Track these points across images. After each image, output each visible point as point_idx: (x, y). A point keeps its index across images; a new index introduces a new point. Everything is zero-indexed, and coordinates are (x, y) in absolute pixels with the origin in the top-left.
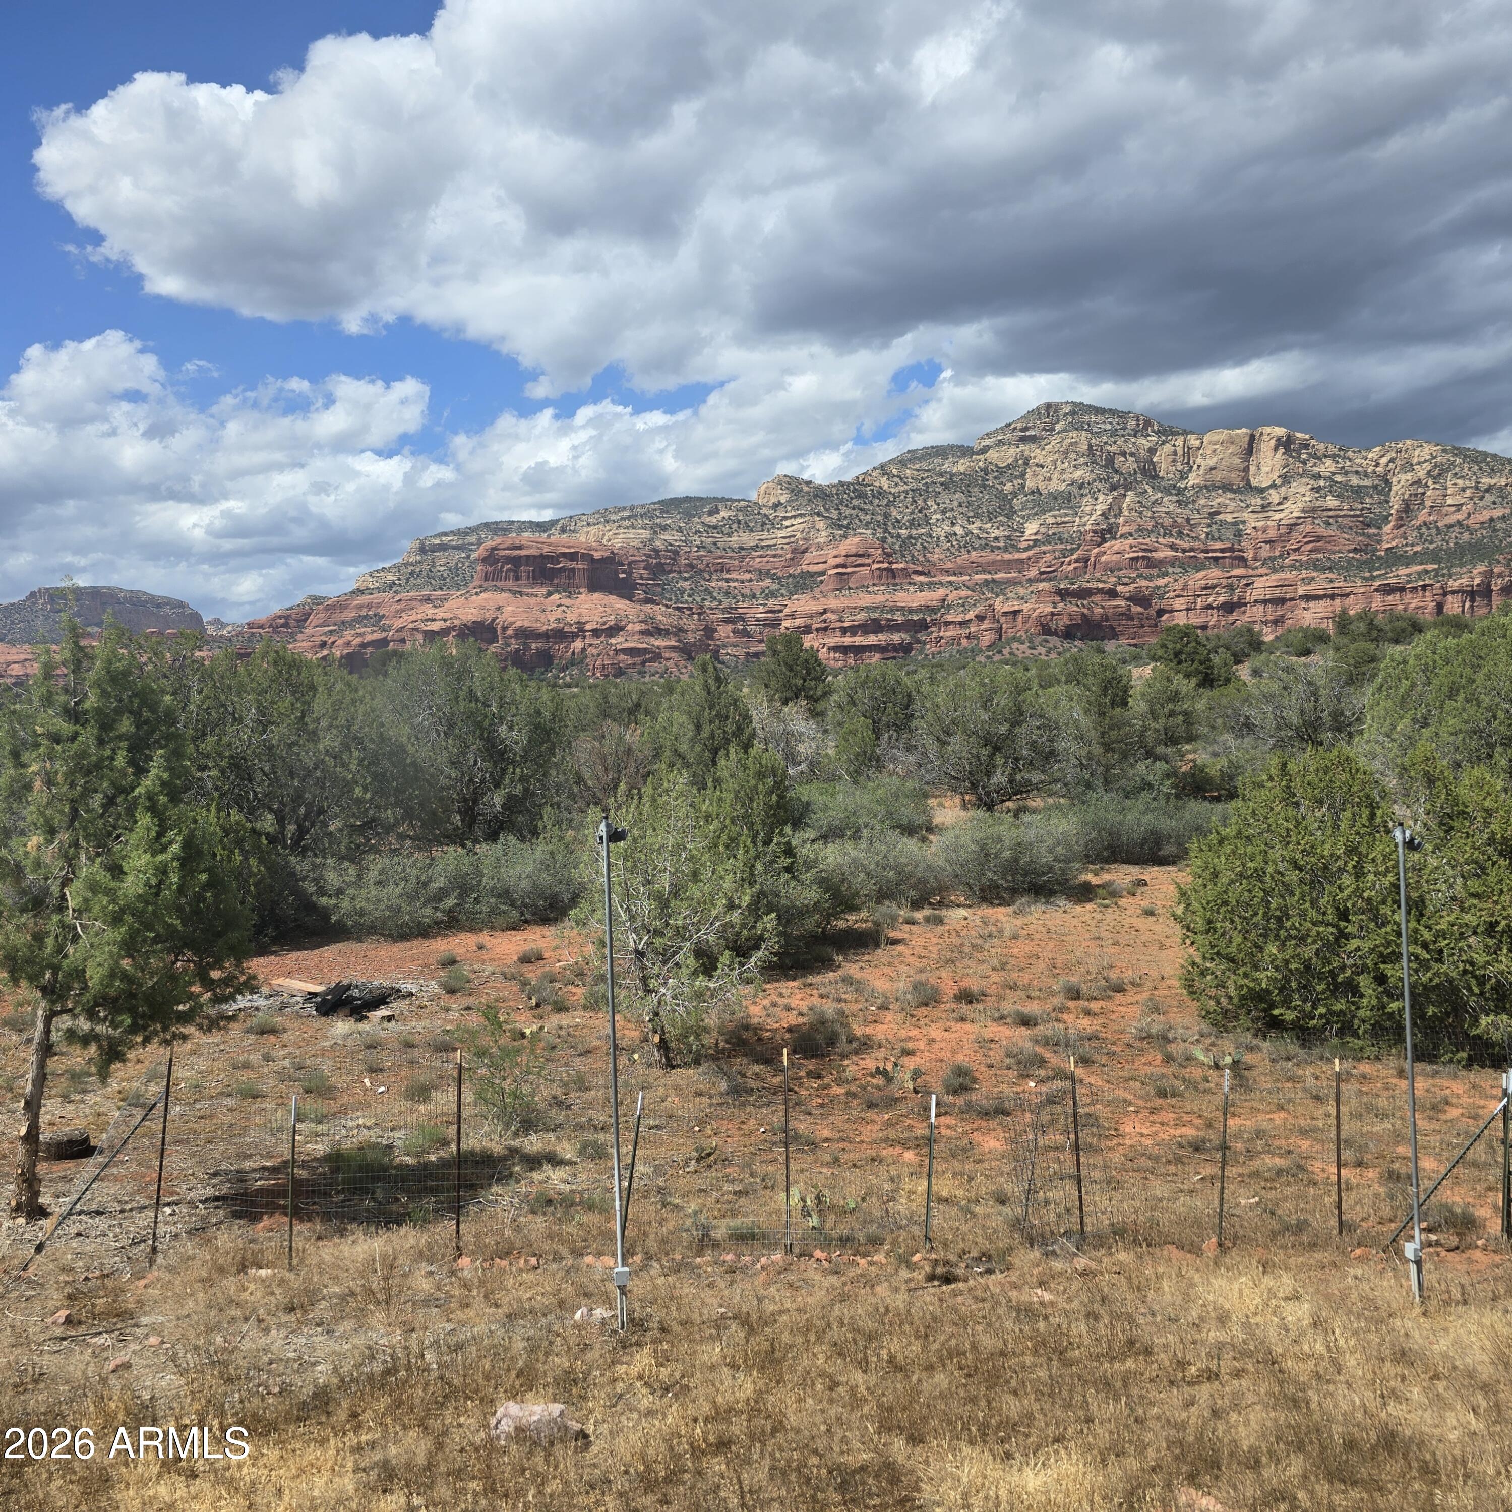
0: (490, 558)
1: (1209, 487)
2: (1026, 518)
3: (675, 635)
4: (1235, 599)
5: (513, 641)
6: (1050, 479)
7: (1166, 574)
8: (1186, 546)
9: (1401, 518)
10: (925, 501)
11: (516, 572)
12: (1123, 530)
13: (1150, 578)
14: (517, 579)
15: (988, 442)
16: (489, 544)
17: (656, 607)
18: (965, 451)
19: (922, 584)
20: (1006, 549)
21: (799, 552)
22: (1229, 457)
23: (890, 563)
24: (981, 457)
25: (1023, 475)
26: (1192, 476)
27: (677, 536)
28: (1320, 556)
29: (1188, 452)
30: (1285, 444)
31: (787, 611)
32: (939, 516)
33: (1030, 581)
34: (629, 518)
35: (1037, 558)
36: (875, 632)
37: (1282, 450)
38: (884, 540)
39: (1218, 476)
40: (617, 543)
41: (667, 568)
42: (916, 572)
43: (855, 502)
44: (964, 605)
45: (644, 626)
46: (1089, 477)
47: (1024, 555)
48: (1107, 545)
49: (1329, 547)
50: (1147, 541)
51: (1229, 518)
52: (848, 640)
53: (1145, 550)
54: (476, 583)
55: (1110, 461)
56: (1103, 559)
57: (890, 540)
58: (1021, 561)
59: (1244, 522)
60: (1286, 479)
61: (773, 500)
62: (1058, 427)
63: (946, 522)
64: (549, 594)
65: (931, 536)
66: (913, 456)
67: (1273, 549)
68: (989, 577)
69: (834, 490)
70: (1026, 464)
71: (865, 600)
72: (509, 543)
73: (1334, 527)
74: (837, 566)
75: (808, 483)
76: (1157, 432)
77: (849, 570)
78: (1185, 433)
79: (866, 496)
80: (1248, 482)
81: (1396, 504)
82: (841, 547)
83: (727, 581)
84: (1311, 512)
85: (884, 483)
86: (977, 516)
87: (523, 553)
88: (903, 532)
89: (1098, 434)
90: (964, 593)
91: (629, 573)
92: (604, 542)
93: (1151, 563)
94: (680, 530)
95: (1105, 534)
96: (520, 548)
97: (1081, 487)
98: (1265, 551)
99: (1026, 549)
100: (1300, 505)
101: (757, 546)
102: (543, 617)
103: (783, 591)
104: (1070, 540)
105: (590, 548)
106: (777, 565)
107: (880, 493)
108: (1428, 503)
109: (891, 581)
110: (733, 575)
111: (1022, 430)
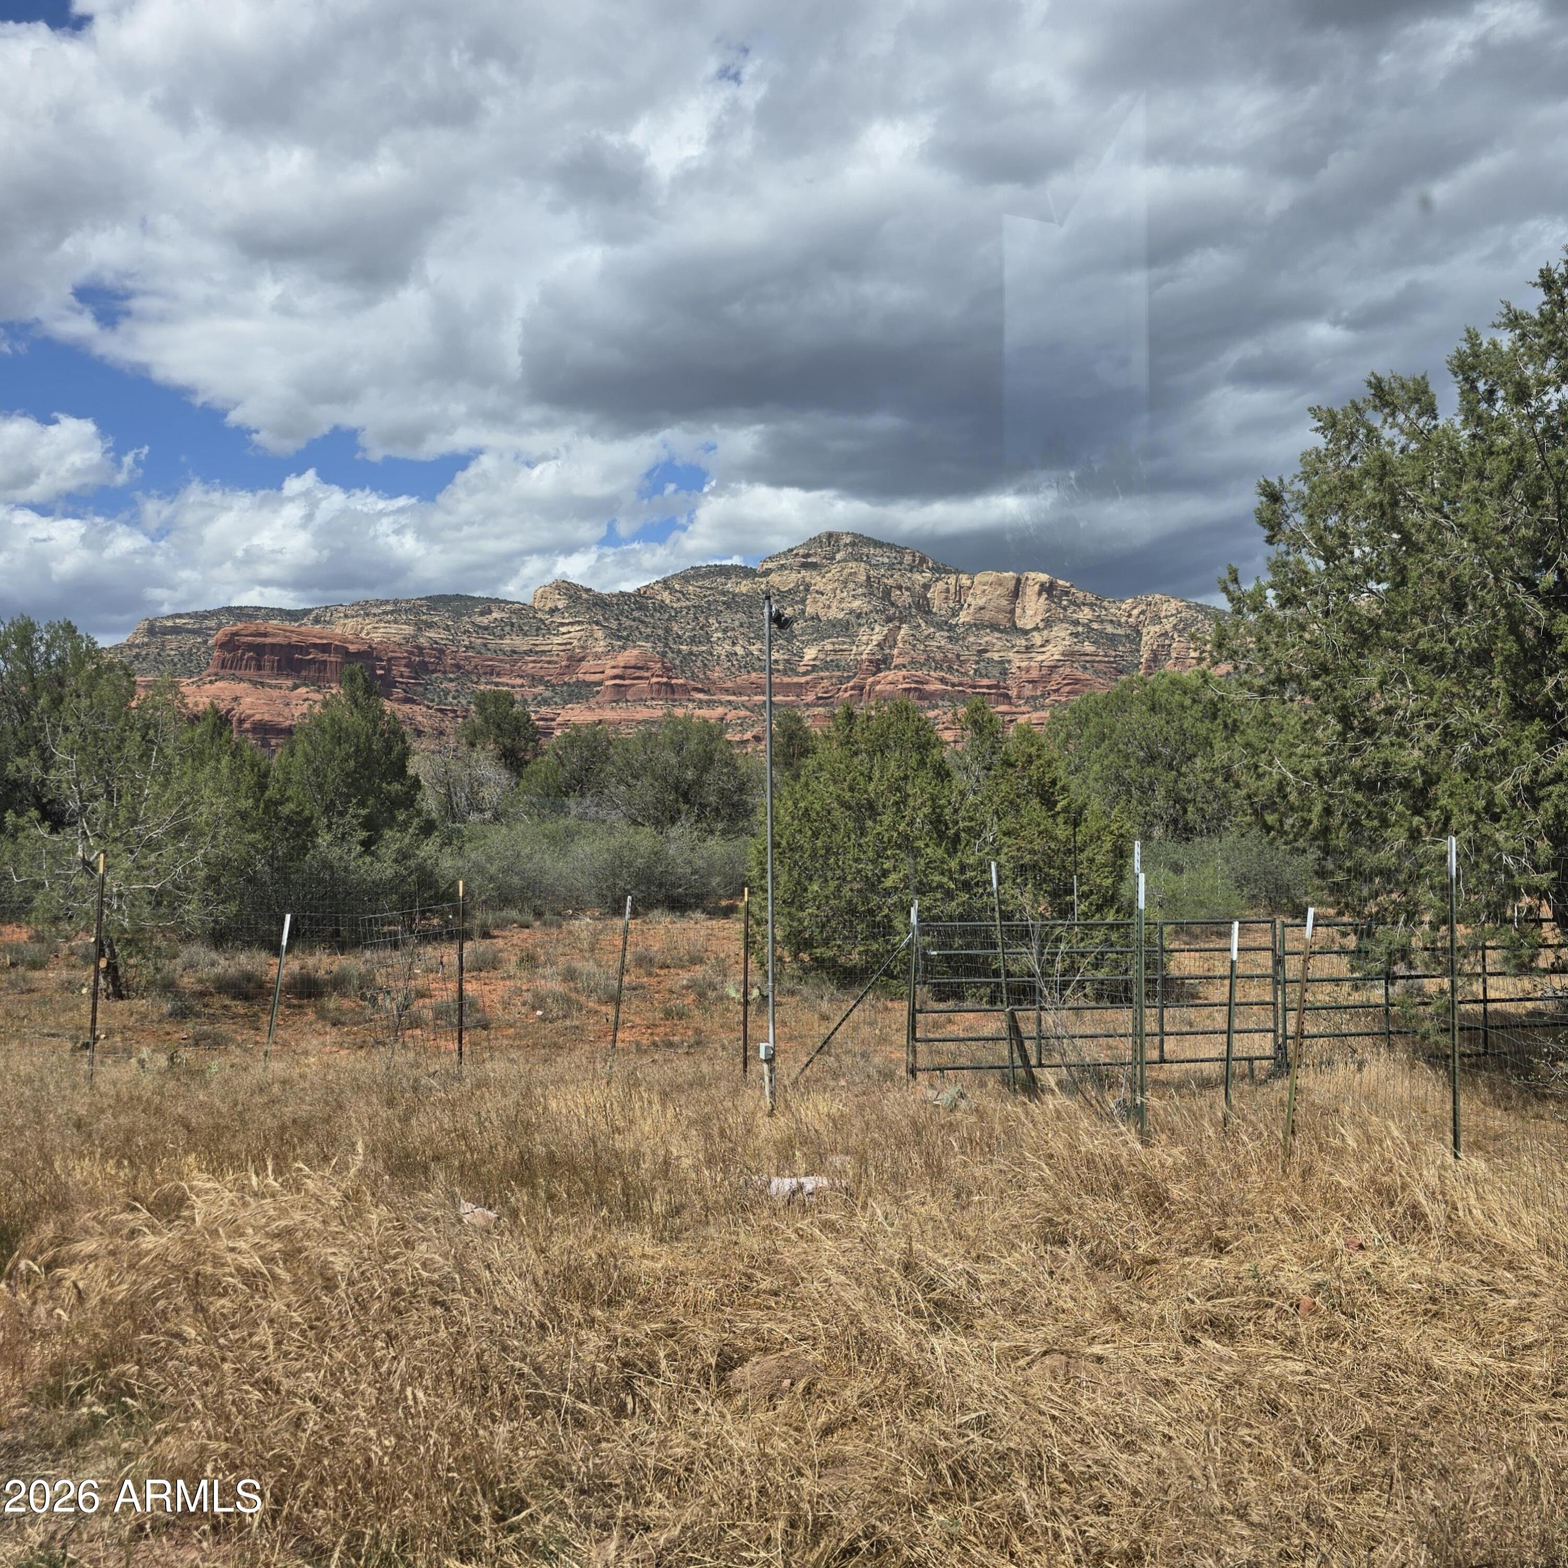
0: (229, 644)
1: (978, 626)
2: (807, 643)
5: (250, 735)
6: (829, 607)
7: (936, 707)
8: (956, 680)
9: (1150, 667)
10: (707, 618)
11: (258, 661)
12: (897, 661)
14: (259, 668)
15: (770, 565)
16: (228, 629)
17: (416, 708)
18: (747, 573)
19: (701, 701)
20: (785, 673)
21: (575, 660)
22: (997, 598)
23: (670, 678)
24: (764, 580)
25: (803, 601)
26: (963, 614)
27: (444, 634)
29: (960, 590)
30: (1048, 589)
31: (559, 719)
32: (720, 635)
33: (808, 705)
34: (392, 612)
35: (815, 684)
37: (1045, 596)
38: (664, 654)
39: (987, 616)
40: (377, 637)
41: (431, 667)
42: (696, 689)
43: (636, 614)
44: (743, 724)
46: (867, 608)
47: (803, 680)
48: (882, 674)
49: (1086, 690)
50: (919, 673)
51: (996, 657)
53: (916, 682)
54: (211, 670)
55: (887, 593)
56: (878, 688)
57: (670, 655)
58: (800, 685)
59: (1009, 662)
60: (1048, 623)
61: (550, 605)
62: (838, 557)
63: (728, 641)
64: (296, 687)
65: (711, 654)
66: (696, 574)
67: (1035, 688)
69: (615, 600)
70: (807, 590)
71: (642, 713)
72: (253, 628)
73: (1090, 672)
74: (615, 677)
75: (588, 591)
76: (932, 570)
77: (627, 682)
78: (958, 572)
79: (648, 610)
80: (1014, 623)
81: (1145, 655)
82: (620, 658)
83: (497, 684)
84: (1070, 655)
85: (666, 596)
86: (757, 637)
87: (269, 640)
88: (684, 647)
89: (876, 566)
90: (743, 713)
91: (388, 670)
92: (363, 635)
93: (923, 695)
94: (447, 628)
95: (880, 664)
96: (265, 635)
97: (859, 616)
98: (1028, 690)
99: (805, 674)
100: (1060, 648)
101: (529, 652)
102: (286, 711)
103: (557, 699)
104: (847, 668)
105: (346, 641)
106: (552, 672)
107: (663, 607)
108: (1174, 655)
109: (669, 696)
110: (503, 680)
111: (803, 557)
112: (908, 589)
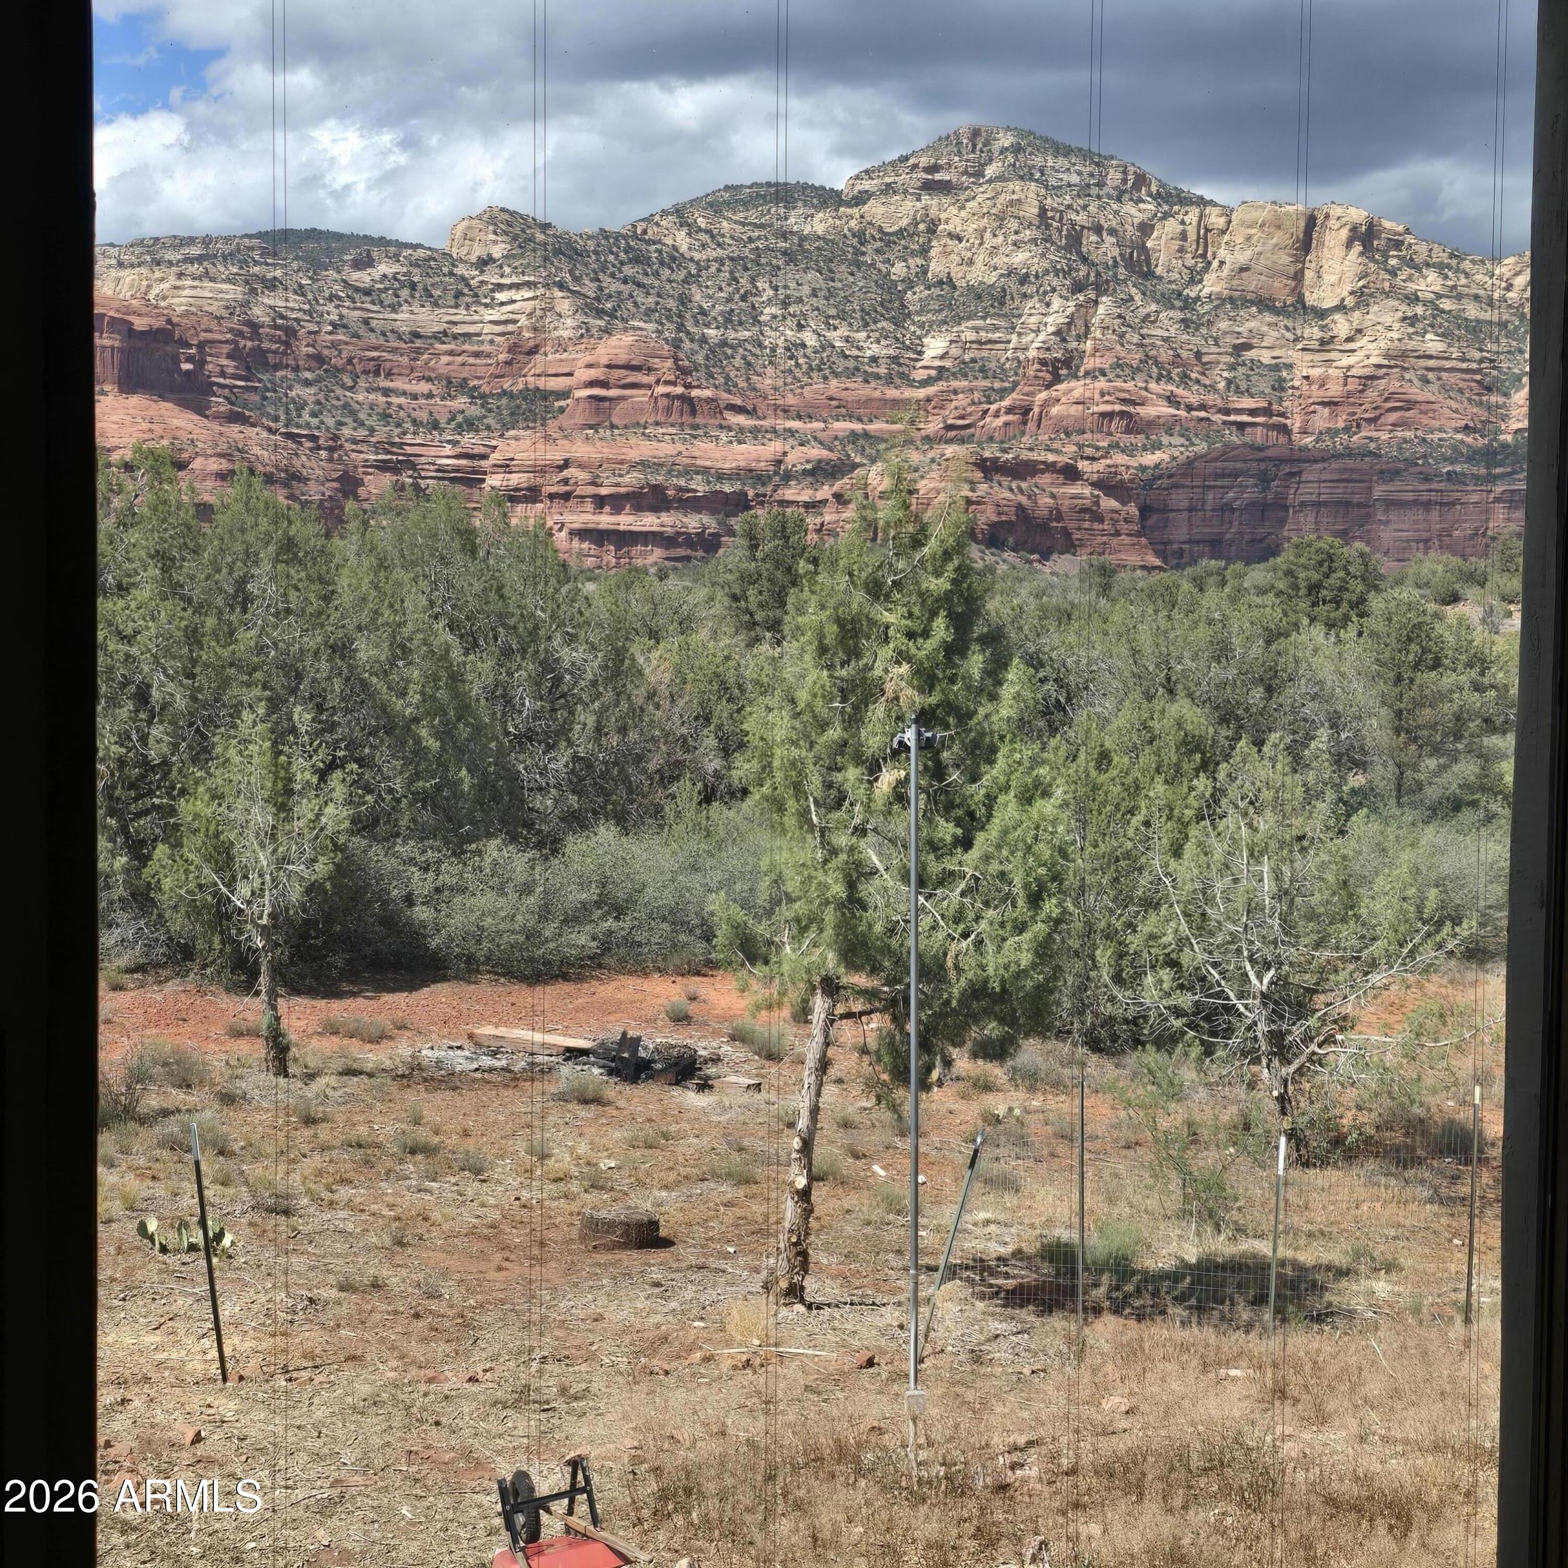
1: (1235, 302)
2: (928, 328)
3: (286, 484)
4: (1270, 496)
6: (971, 262)
7: (1158, 446)
8: (1194, 399)
10: (753, 280)
12: (1089, 363)
13: (1129, 451)
15: (867, 185)
17: (251, 432)
18: (826, 198)
19: (741, 430)
20: (889, 380)
21: (522, 352)
22: (1273, 251)
23: (688, 386)
24: (855, 211)
25: (924, 251)
26: (1209, 278)
27: (295, 301)
28: (1409, 434)
29: (1206, 236)
30: (1364, 237)
31: (495, 457)
32: (776, 310)
33: (927, 439)
34: (200, 259)
35: (941, 402)
36: (656, 509)
37: (1358, 248)
38: (676, 344)
39: (1252, 283)
40: (179, 303)
41: (273, 359)
42: (732, 408)
43: (628, 270)
44: (814, 473)
45: (224, 465)
46: (1038, 265)
47: (922, 393)
48: (1062, 387)
49: (1425, 420)
50: (1130, 385)
51: (1266, 357)
52: (605, 520)
53: (1124, 401)
55: (1075, 240)
56: (1055, 410)
58: (915, 403)
59: (1290, 367)
60: (1363, 298)
61: (478, 251)
62: (990, 171)
63: (790, 323)
65: (760, 345)
66: (735, 197)
67: (1334, 416)
68: (857, 426)
69: (591, 246)
70: (932, 230)
71: (639, 449)
73: (1434, 387)
74: (592, 384)
75: (546, 226)
76: (1157, 197)
77: (613, 393)
78: (1202, 202)
79: (647, 261)
80: (1301, 299)
82: (600, 350)
83: (386, 392)
84: (1400, 357)
85: (682, 240)
86: (842, 316)
88: (711, 332)
89: (1057, 190)
90: (816, 452)
91: (201, 363)
92: (153, 300)
93: (1133, 425)
94: (300, 290)
95: (1060, 367)
97: (1024, 280)
98: (1322, 419)
99: (925, 383)
100: (1382, 344)
101: (445, 334)
103: (490, 421)
104: (1001, 374)
105: (129, 311)
106: (481, 371)
107: (674, 259)
109: (687, 419)
110: (398, 384)
111: (927, 170)
112: (1112, 232)
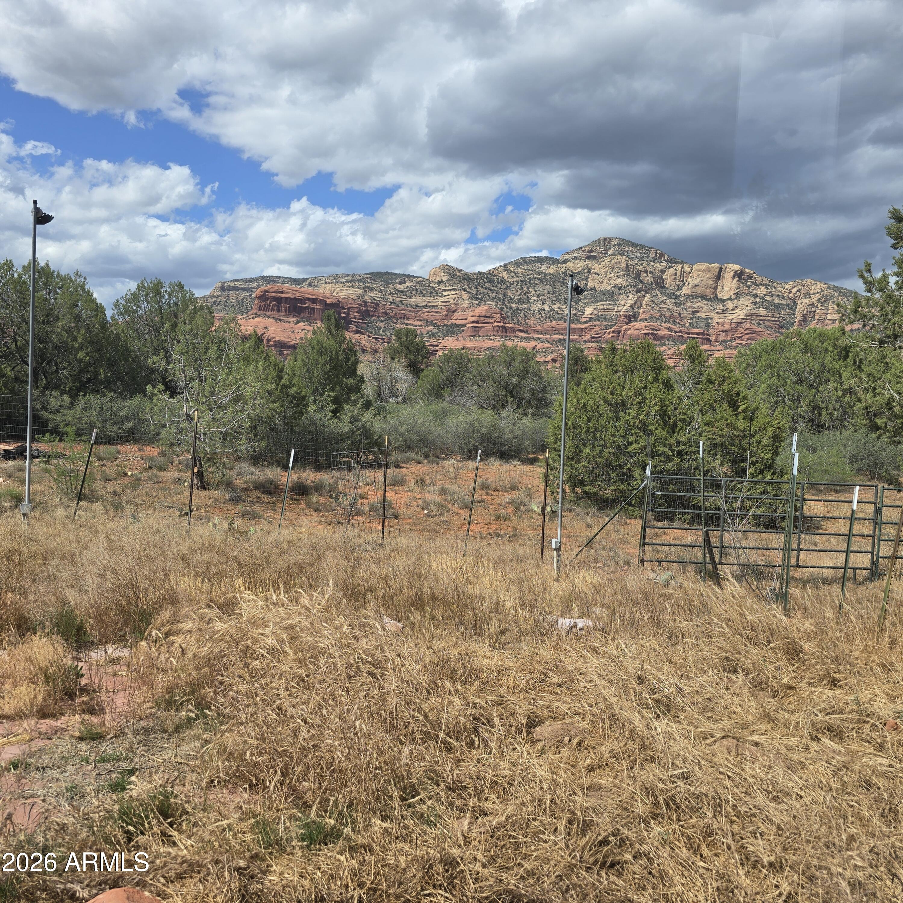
0: (263, 297)
1: (693, 296)
2: (586, 304)
5: (273, 348)
6: (602, 283)
7: (664, 345)
8: (677, 329)
9: (801, 325)
10: (528, 288)
11: (278, 307)
12: (642, 316)
14: (279, 311)
15: (568, 257)
16: (262, 288)
17: (362, 336)
18: (555, 261)
19: (522, 337)
20: (573, 322)
21: (451, 311)
22: (707, 279)
23: (505, 323)
24: (563, 265)
25: (586, 279)
26: (684, 288)
27: (379, 295)
29: (683, 274)
30: (739, 275)
31: (441, 346)
32: (535, 298)
33: (585, 341)
34: (351, 281)
35: (591, 329)
37: (737, 279)
38: (502, 309)
39: (699, 290)
40: (342, 295)
41: (371, 313)
42: (520, 330)
43: (487, 285)
44: (546, 352)
46: (625, 284)
47: (583, 326)
48: (632, 324)
49: (759, 337)
50: (655, 324)
51: (703, 315)
53: (653, 329)
54: (253, 311)
55: (638, 275)
56: (629, 332)
57: (505, 309)
58: (581, 329)
59: (711, 319)
60: (738, 296)
61: (438, 279)
62: (609, 252)
63: (540, 302)
64: (298, 322)
65: (530, 310)
66: (524, 261)
67: (727, 336)
68: (561, 337)
69: (475, 277)
70: (589, 272)
71: (488, 344)
72: (276, 288)
73: (762, 326)
74: (473, 322)
75: (460, 271)
76: (667, 261)
77: (480, 325)
78: (683, 263)
79: (494, 282)
80: (716, 296)
81: (798, 317)
82: (476, 311)
83: (407, 324)
84: (750, 316)
85: (505, 275)
86: (558, 300)
87: (284, 295)
88: (514, 306)
89: (632, 259)
90: (546, 345)
91: (348, 314)
92: (335, 294)
93: (656, 338)
94: (381, 291)
95: (631, 318)
96: (282, 292)
97: (620, 289)
98: (722, 337)
99: (585, 323)
100: (744, 311)
101: (426, 306)
102: (292, 336)
103: (440, 334)
104: (611, 320)
105: (325, 297)
106: (438, 318)
107: (502, 281)
108: (817, 317)
109: (504, 334)
110: (411, 322)
111: (588, 252)
